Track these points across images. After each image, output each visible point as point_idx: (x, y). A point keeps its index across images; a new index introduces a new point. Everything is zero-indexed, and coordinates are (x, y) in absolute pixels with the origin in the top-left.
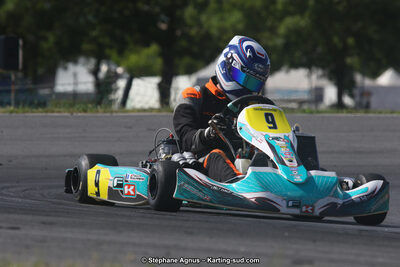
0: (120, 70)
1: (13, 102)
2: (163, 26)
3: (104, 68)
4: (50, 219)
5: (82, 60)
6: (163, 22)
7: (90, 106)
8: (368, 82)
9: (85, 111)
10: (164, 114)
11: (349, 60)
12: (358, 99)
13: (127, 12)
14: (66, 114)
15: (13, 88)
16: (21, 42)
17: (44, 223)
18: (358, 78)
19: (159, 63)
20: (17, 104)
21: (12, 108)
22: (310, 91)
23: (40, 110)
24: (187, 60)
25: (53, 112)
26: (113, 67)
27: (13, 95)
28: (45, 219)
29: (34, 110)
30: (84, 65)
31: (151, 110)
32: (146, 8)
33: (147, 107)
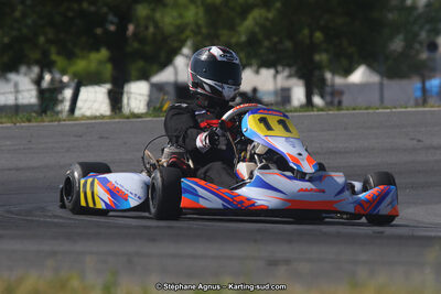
0: (65, 79)
2: (112, 28)
3: (47, 77)
5: (23, 69)
6: (112, 23)
7: (34, 114)
8: (339, 80)
9: (29, 121)
10: (117, 120)
11: (317, 57)
12: (328, 98)
13: (70, 14)
14: (9, 125)
18: (328, 76)
19: (108, 69)
22: (276, 93)
26: (57, 76)
30: (26, 75)
31: (102, 117)
32: (93, 9)
33: (98, 114)
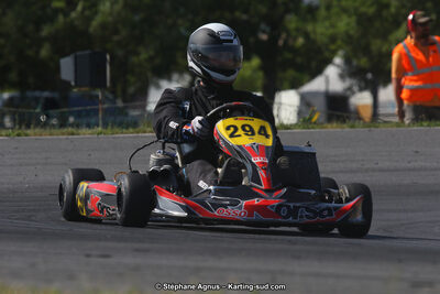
1: (100, 122)
4: (146, 246)
15: (100, 106)
16: (108, 57)
17: (137, 250)
20: (105, 125)
21: (100, 129)
23: (131, 130)
24: (291, 73)
25: (145, 132)
27: (100, 115)
28: (137, 245)
29: (124, 130)
